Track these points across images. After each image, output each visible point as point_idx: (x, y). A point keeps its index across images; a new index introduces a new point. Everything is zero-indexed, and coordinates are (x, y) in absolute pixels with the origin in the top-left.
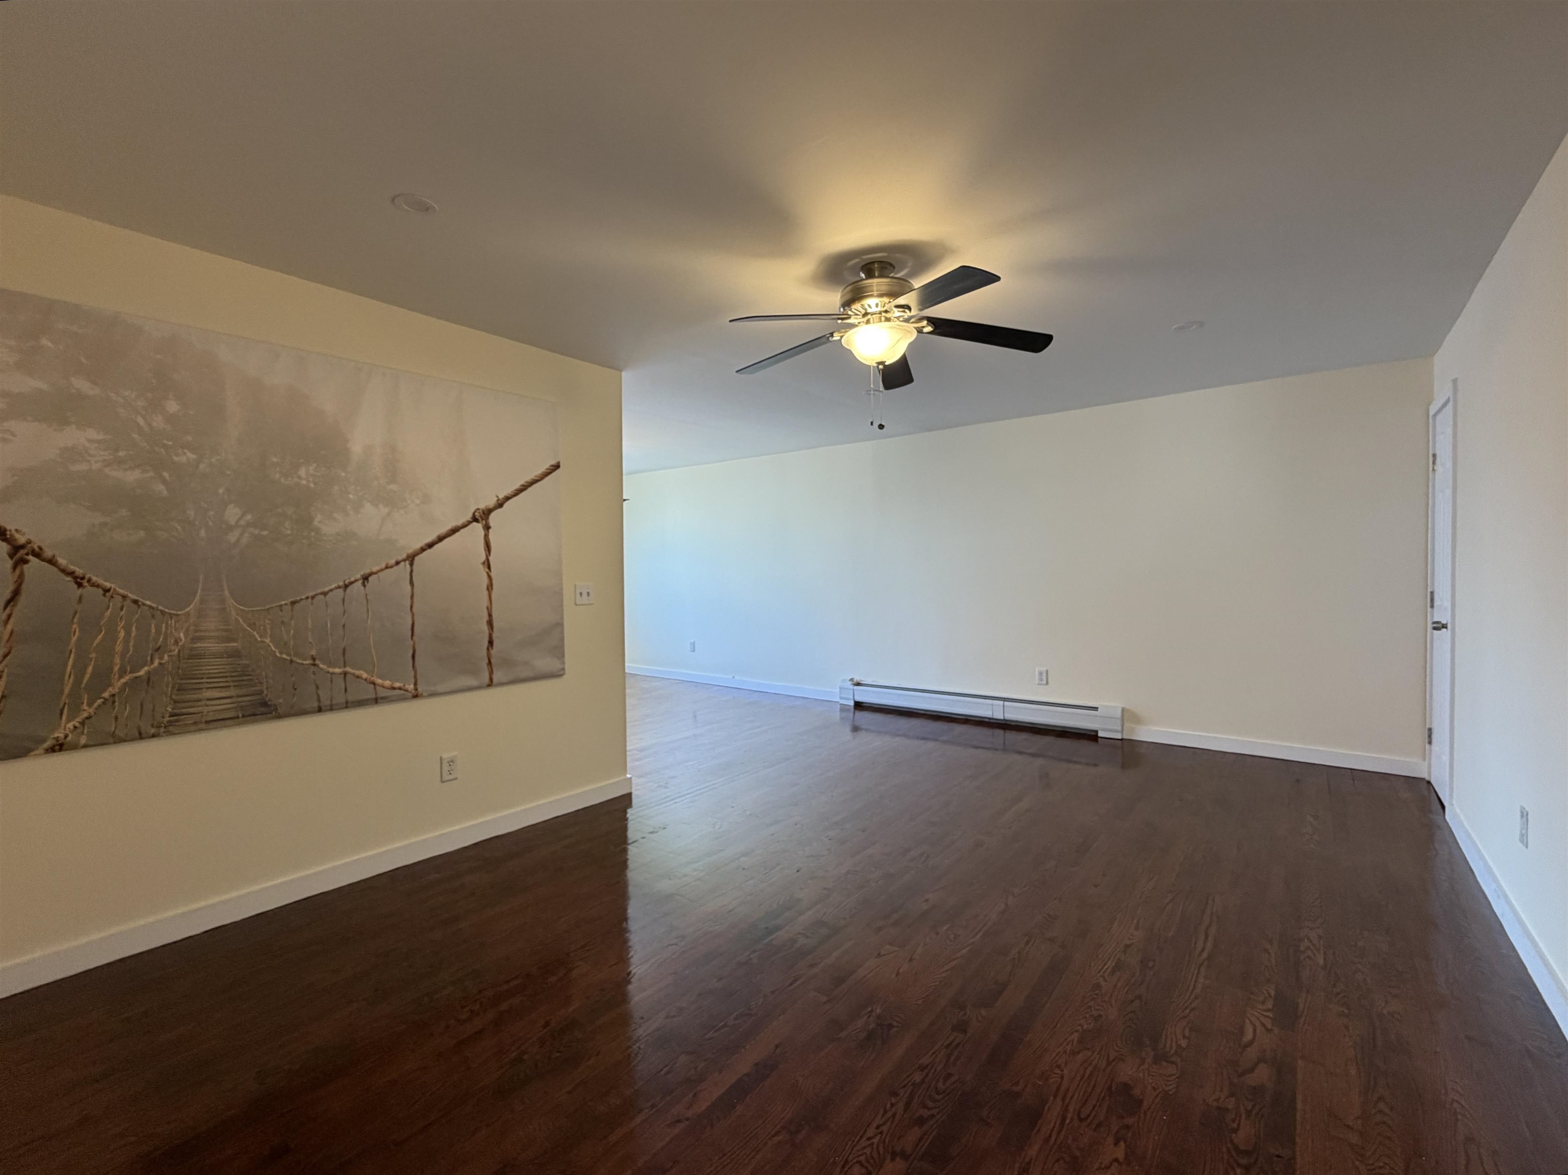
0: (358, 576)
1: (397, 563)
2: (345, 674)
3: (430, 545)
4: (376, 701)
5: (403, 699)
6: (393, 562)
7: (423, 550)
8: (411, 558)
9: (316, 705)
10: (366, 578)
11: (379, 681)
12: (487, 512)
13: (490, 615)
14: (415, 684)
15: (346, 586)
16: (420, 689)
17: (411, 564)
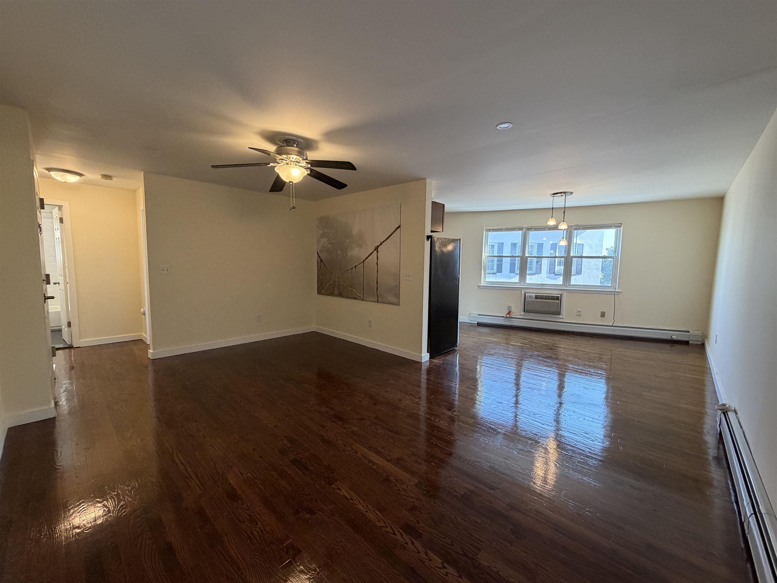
0: (354, 266)
1: (361, 263)
2: (352, 290)
3: (367, 258)
4: (356, 299)
5: (360, 300)
6: (360, 263)
7: (366, 259)
8: (363, 262)
9: (347, 296)
10: (355, 267)
11: (357, 294)
12: (378, 247)
13: (377, 280)
14: (363, 297)
15: (352, 269)
16: (364, 298)
17: (364, 263)
